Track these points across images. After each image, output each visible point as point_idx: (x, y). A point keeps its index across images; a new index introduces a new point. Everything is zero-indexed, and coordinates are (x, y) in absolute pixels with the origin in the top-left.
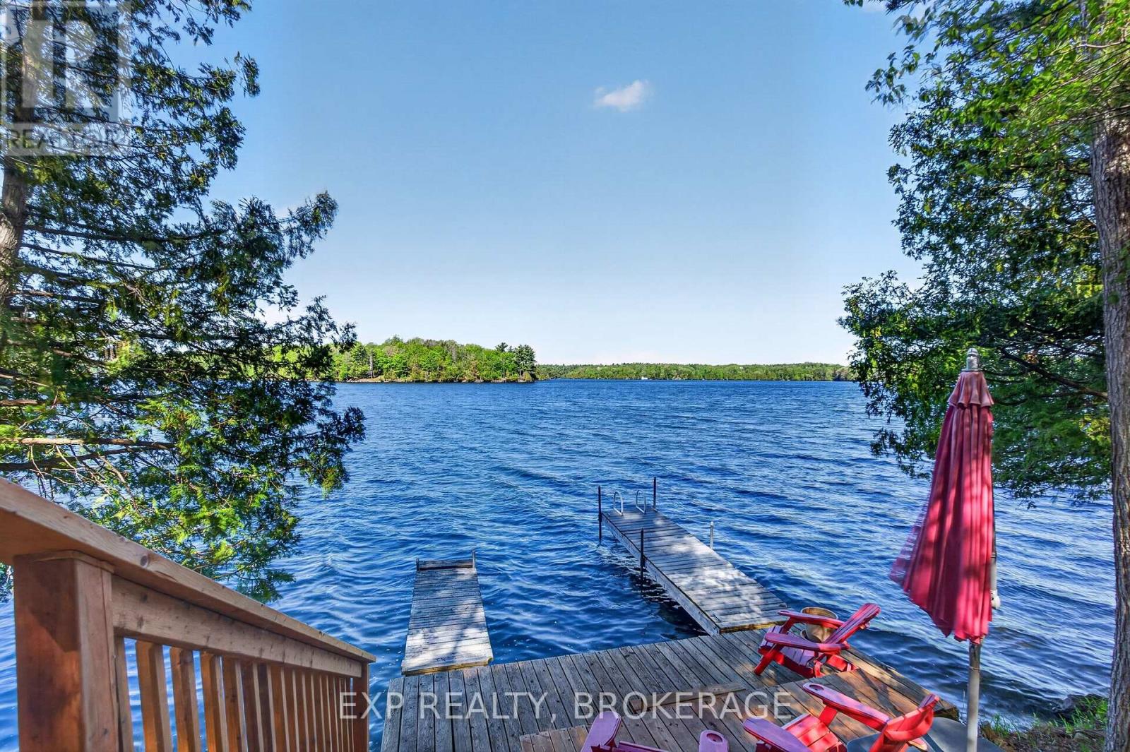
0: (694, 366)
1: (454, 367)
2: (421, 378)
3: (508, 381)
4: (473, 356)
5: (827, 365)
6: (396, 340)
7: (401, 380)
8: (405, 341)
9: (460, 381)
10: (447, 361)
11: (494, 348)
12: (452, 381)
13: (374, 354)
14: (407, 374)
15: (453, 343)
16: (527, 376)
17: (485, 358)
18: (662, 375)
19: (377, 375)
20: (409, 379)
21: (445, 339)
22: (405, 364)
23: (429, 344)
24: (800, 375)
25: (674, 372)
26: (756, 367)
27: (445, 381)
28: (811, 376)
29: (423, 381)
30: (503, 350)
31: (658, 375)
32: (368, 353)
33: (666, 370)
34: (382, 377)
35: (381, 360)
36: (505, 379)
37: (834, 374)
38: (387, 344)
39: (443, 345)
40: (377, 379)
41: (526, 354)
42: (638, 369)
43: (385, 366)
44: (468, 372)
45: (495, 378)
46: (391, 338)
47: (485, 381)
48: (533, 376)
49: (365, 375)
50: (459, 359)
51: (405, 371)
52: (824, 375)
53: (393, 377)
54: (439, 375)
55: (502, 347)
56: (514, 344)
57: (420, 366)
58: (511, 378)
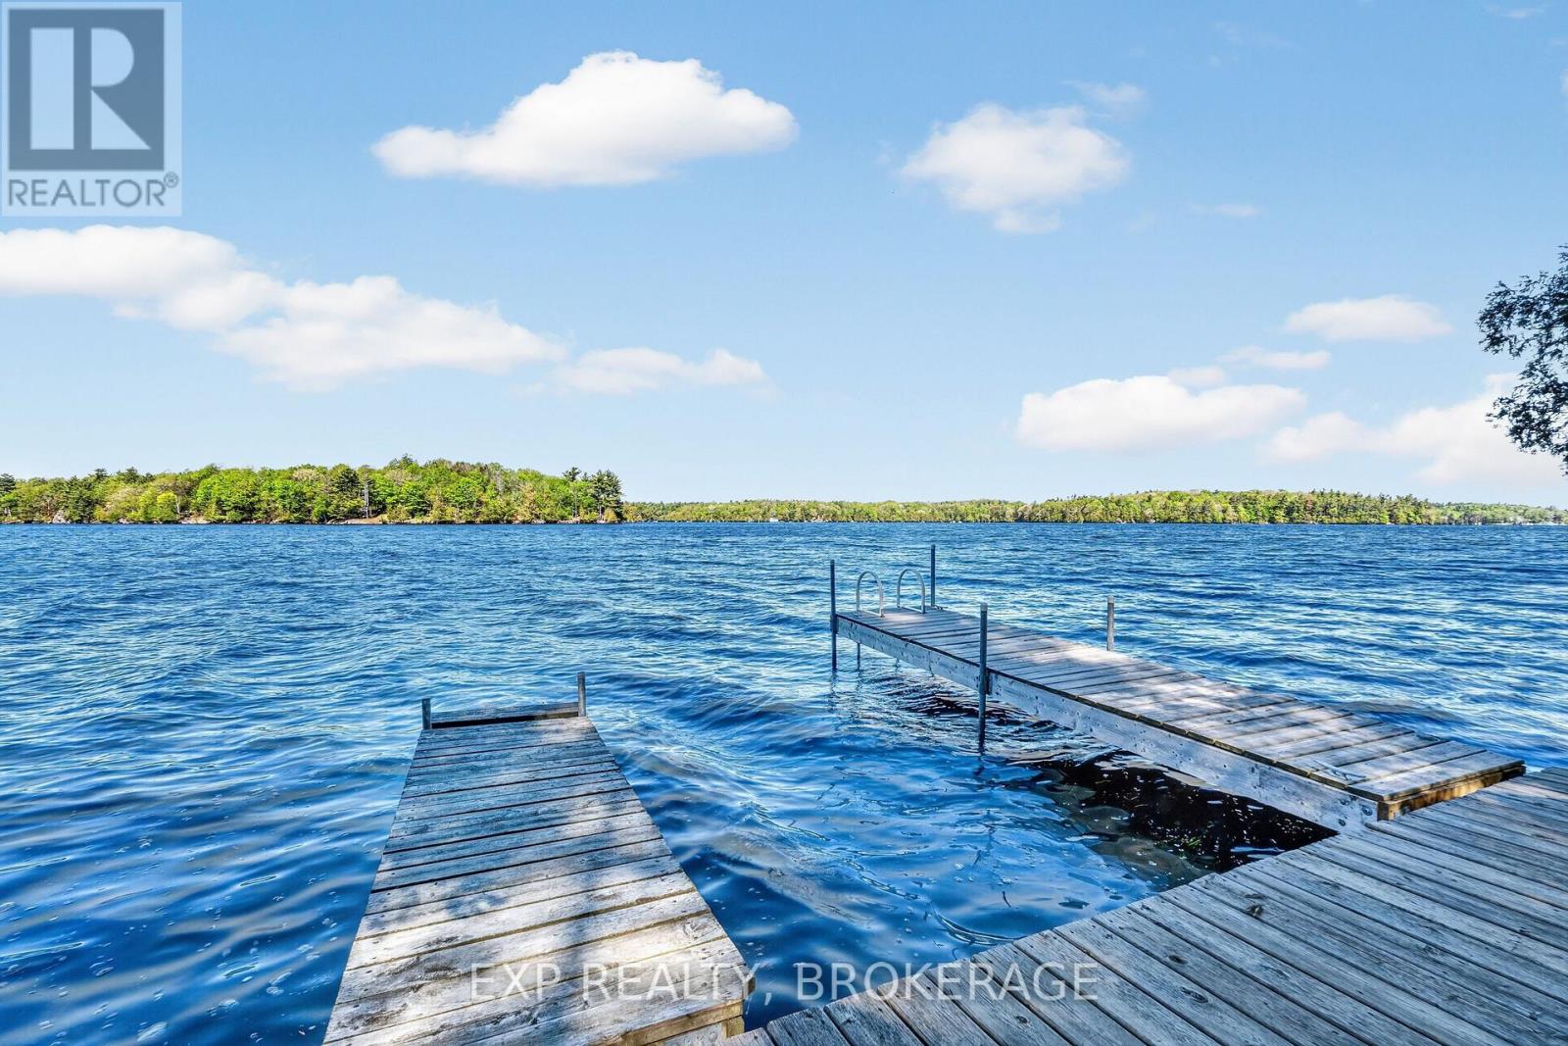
0: (840, 505)
1: (500, 502)
2: (448, 519)
3: (582, 522)
4: (529, 485)
5: (1006, 503)
6: (407, 462)
7: (414, 521)
8: (421, 464)
9: (509, 522)
10: (490, 493)
11: (560, 476)
12: (496, 522)
13: (371, 482)
14: (426, 512)
15: (497, 467)
16: (610, 515)
17: (547, 488)
18: (798, 515)
19: (376, 513)
20: (427, 519)
21: (485, 462)
22: (421, 497)
23: (460, 469)
24: (973, 515)
25: (813, 512)
26: (919, 505)
27: (485, 522)
28: (988, 516)
29: (451, 523)
30: (574, 479)
31: (792, 515)
32: (361, 480)
33: (803, 509)
34: (385, 517)
35: (382, 491)
36: (578, 519)
37: (1016, 514)
38: (392, 467)
39: (482, 470)
40: (377, 520)
41: (607, 485)
42: (765, 508)
43: (389, 500)
44: (521, 510)
45: (563, 518)
46: (399, 458)
47: (548, 522)
48: (619, 515)
49: (355, 513)
50: (508, 490)
51: (422, 509)
52: (1004, 515)
53: (403, 516)
54: (478, 514)
55: (573, 475)
56: (590, 469)
57: (446, 501)
58: (587, 518)
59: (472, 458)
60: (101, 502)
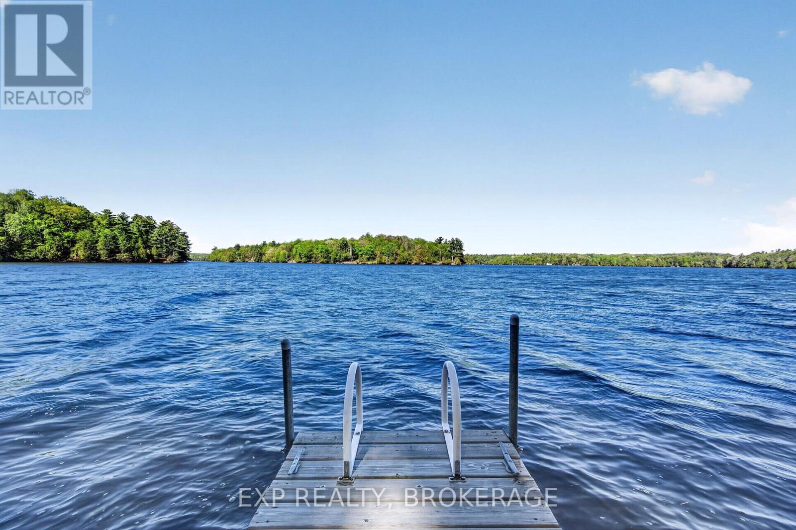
0: (592, 255)
1: (406, 254)
2: (383, 261)
3: (444, 264)
4: (419, 246)
5: (717, 254)
6: (368, 236)
7: (369, 263)
8: (374, 236)
9: (410, 264)
10: (401, 249)
11: (434, 241)
12: (404, 263)
13: (353, 245)
14: (374, 259)
15: (405, 237)
16: (457, 261)
17: (427, 247)
18: (564, 262)
19: (355, 259)
20: (376, 262)
21: (401, 235)
22: (373, 252)
23: (389, 239)
24: (689, 262)
25: (573, 259)
26: (646, 256)
27: (399, 264)
28: (701, 263)
29: (384, 264)
30: (440, 243)
31: (560, 262)
32: (349, 244)
33: (567, 258)
34: (358, 261)
35: (357, 249)
36: (441, 262)
37: (725, 262)
38: (362, 238)
39: (398, 239)
40: (354, 262)
41: (457, 245)
42: (544, 258)
43: (360, 253)
44: (415, 257)
45: (434, 262)
46: (365, 235)
47: (427, 264)
48: (462, 260)
49: (347, 259)
50: (409, 248)
51: (372, 257)
52: (714, 262)
53: (365, 260)
54: (396, 259)
55: (440, 239)
56: (448, 237)
57: (383, 253)
58: (446, 262)
59: (395, 234)
60: (264, 254)
